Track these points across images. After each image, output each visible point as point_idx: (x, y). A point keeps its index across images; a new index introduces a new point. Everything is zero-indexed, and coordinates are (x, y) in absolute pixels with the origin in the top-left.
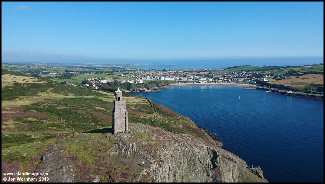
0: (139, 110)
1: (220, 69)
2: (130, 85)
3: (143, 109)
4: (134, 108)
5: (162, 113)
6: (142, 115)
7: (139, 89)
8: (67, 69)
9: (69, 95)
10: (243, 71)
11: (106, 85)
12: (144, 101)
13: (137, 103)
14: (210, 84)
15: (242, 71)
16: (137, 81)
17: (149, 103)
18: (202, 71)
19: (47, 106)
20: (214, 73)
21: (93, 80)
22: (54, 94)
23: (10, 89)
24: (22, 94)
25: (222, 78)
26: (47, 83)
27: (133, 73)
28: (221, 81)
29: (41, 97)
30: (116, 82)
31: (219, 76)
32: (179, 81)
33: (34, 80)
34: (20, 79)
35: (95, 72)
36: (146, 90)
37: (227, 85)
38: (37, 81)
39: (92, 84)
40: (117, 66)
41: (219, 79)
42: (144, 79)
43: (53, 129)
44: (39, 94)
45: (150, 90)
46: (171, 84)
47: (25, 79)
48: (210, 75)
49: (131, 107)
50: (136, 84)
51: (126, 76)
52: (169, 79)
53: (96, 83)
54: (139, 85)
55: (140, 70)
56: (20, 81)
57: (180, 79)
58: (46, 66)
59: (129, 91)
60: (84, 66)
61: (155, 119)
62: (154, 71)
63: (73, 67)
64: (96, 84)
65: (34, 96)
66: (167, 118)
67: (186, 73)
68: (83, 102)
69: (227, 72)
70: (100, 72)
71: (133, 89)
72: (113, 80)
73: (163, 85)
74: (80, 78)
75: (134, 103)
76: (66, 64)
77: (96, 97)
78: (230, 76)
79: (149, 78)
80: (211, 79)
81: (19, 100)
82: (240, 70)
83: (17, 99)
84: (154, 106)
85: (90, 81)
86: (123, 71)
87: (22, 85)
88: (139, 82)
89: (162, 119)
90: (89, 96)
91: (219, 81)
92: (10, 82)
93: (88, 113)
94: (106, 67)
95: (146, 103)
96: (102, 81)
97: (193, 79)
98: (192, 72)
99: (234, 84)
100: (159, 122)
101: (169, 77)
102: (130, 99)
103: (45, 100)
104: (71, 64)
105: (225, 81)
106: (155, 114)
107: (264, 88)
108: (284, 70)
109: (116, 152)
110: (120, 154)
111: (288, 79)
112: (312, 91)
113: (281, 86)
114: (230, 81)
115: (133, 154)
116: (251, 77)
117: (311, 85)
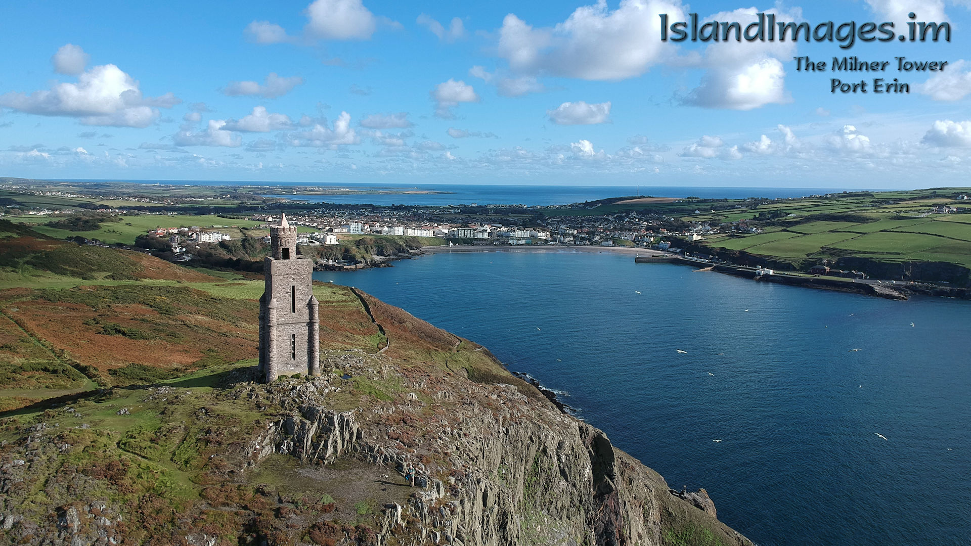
1: (565, 206)
7: (323, 262)
8: (86, 200)
11: (215, 249)
12: (344, 295)
15: (628, 212)
16: (317, 238)
18: (515, 212)
19: (13, 310)
20: (550, 218)
21: (173, 234)
22: (39, 272)
25: (575, 232)
27: (304, 215)
30: (247, 240)
32: (448, 239)
36: (348, 266)
39: (169, 245)
40: (251, 194)
41: (565, 235)
42: (340, 230)
43: (33, 380)
45: (360, 266)
46: (425, 249)
48: (539, 221)
50: (316, 248)
52: (417, 233)
53: (184, 242)
54: (325, 250)
57: (451, 233)
58: (17, 190)
60: (145, 192)
61: (382, 351)
64: (183, 247)
70: (197, 208)
73: (399, 252)
74: (130, 227)
78: (596, 225)
79: (355, 229)
80: (544, 234)
85: (164, 236)
88: (325, 239)
94: (215, 197)
95: (352, 301)
96: (205, 238)
97: (490, 234)
98: (485, 212)
99: (608, 248)
101: (419, 227)
103: (8, 290)
105: (583, 239)
106: (382, 335)
107: (694, 259)
108: (746, 211)
109: (278, 447)
110: (295, 453)
111: (760, 233)
112: (828, 269)
113: (742, 253)
114: (597, 238)
115: (345, 453)
116: (655, 230)
117: (825, 250)
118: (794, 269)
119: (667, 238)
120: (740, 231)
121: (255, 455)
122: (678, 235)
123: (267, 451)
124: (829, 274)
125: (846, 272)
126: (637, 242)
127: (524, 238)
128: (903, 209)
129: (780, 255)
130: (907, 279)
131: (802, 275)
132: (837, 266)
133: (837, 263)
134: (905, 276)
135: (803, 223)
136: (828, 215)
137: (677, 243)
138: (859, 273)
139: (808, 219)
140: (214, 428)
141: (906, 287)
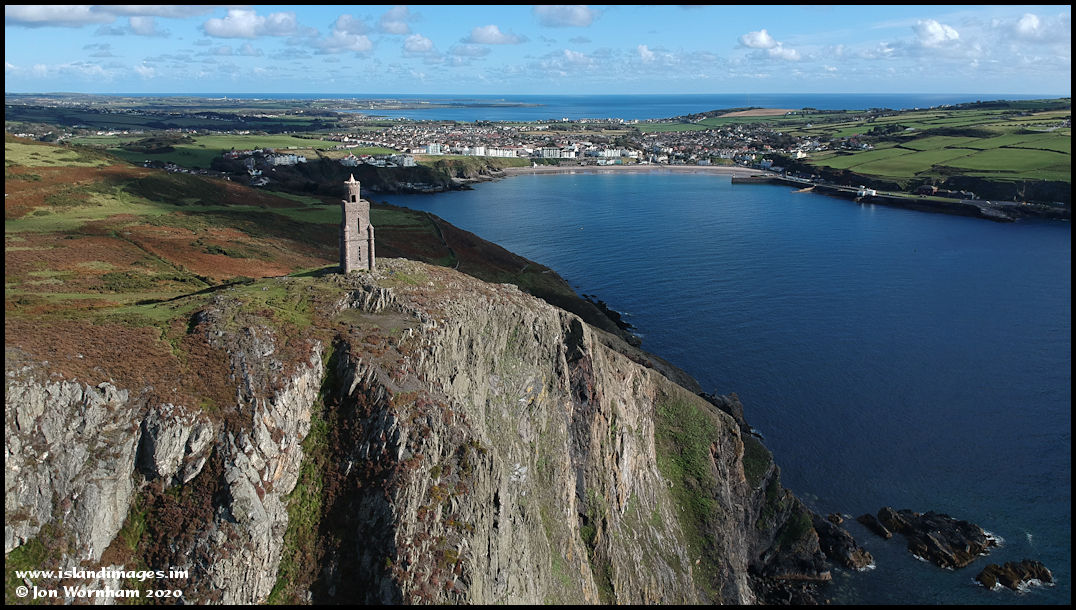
1: (666, 120)
2: (372, 171)
7: (402, 184)
10: (738, 125)
11: (293, 172)
14: (631, 167)
15: (734, 127)
16: (394, 159)
18: (609, 128)
20: (646, 134)
21: (248, 156)
22: (136, 199)
24: (41, 200)
25: (671, 150)
27: (381, 134)
28: (666, 158)
29: (99, 207)
30: (324, 162)
31: (659, 144)
32: (532, 160)
33: (62, 156)
35: (251, 128)
37: (682, 172)
39: (245, 168)
40: (326, 108)
41: (659, 153)
42: (418, 151)
44: (91, 200)
45: (438, 189)
46: (506, 170)
47: (37, 154)
48: (633, 138)
50: (393, 170)
51: (359, 142)
52: (500, 153)
53: (260, 163)
54: (402, 172)
55: (404, 122)
57: (536, 153)
59: (368, 192)
62: (451, 126)
64: (259, 169)
65: (78, 204)
67: (558, 134)
69: (687, 129)
70: (269, 127)
71: (382, 185)
72: (316, 155)
73: (481, 173)
74: (205, 149)
77: (269, 208)
78: (696, 141)
79: (434, 150)
80: (637, 153)
82: (730, 121)
86: (346, 125)
88: (402, 161)
91: (660, 159)
96: (280, 160)
97: (577, 154)
98: (576, 128)
99: (704, 167)
101: (502, 146)
103: (113, 216)
105: (678, 157)
106: (452, 257)
107: (795, 179)
108: (862, 124)
109: (351, 305)
110: (360, 307)
111: (871, 150)
112: (935, 189)
113: (846, 172)
114: (693, 157)
115: (386, 308)
116: (759, 147)
117: (936, 169)
118: (899, 189)
119: (770, 156)
120: (849, 147)
121: (339, 308)
122: (782, 152)
123: (345, 306)
124: (936, 194)
125: (955, 192)
126: (736, 161)
127: (614, 158)
128: (1032, 122)
129: (886, 175)
130: (1020, 199)
131: (906, 196)
132: (946, 185)
133: (947, 183)
134: (1018, 196)
135: (919, 138)
136: (947, 129)
137: (779, 161)
138: (968, 193)
139: (926, 134)
140: (316, 295)
141: (1016, 208)
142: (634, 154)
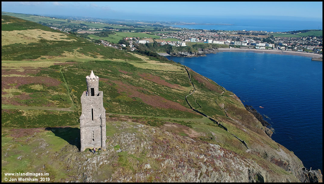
0: (173, 81)
1: (284, 32)
2: (171, 47)
3: (178, 80)
4: (168, 79)
5: (201, 86)
6: (176, 87)
7: (180, 53)
8: (107, 25)
9: (97, 57)
10: (314, 36)
11: (144, 46)
12: (181, 69)
13: (173, 72)
14: (269, 50)
15: (312, 37)
16: (179, 43)
17: (186, 73)
18: (261, 34)
19: (66, 70)
20: (276, 38)
21: (131, 40)
22: (80, 55)
23: (34, 46)
24: (45, 54)
25: (286, 45)
26: (76, 41)
27: (176, 34)
28: (284, 48)
29: (65, 57)
30: (155, 43)
31: (282, 42)
32: (230, 46)
33: (63, 37)
34: (48, 36)
35: (135, 30)
36: (189, 55)
37: (291, 54)
38: (66, 39)
39: (129, 44)
40: (160, 24)
41: (281, 46)
42: (187, 40)
43: (55, 103)
44: (64, 54)
45: (193, 55)
46: (220, 49)
47: (54, 36)
48: (271, 39)
49: (164, 76)
50: (178, 47)
51: (168, 36)
52: (217, 42)
53: (134, 43)
54: (181, 48)
55: (185, 29)
56: (48, 38)
57: (231, 43)
58: (87, 21)
59: (168, 55)
60: (126, 23)
61: (190, 94)
62: (201, 31)
63: (113, 23)
64: (133, 45)
65: (58, 56)
66: (206, 94)
67: (241, 36)
68: (109, 68)
69: (293, 36)
70: (141, 30)
71: (173, 53)
72: (153, 40)
73: (209, 50)
74: (118, 37)
75: (169, 72)
76: (108, 19)
77: (127, 61)
78: (297, 42)
79: (193, 40)
80: (272, 45)
81: (40, 60)
82: (311, 34)
83: (39, 59)
84: (192, 76)
85: (128, 40)
86: (165, 30)
87: (48, 43)
88: (181, 44)
89: (200, 95)
90: (120, 60)
91: (282, 48)
92: (36, 38)
93: (110, 82)
94: (148, 25)
95: (184, 72)
96: (141, 42)
97: (248, 44)
98: (248, 34)
99: (300, 52)
100: (194, 99)
101: (219, 40)
102: (164, 66)
103: (68, 61)
104: (112, 20)
105: (289, 48)
106: (192, 87)
114: (296, 48)
126: (314, 51)
127: (262, 46)
142: (271, 45)
